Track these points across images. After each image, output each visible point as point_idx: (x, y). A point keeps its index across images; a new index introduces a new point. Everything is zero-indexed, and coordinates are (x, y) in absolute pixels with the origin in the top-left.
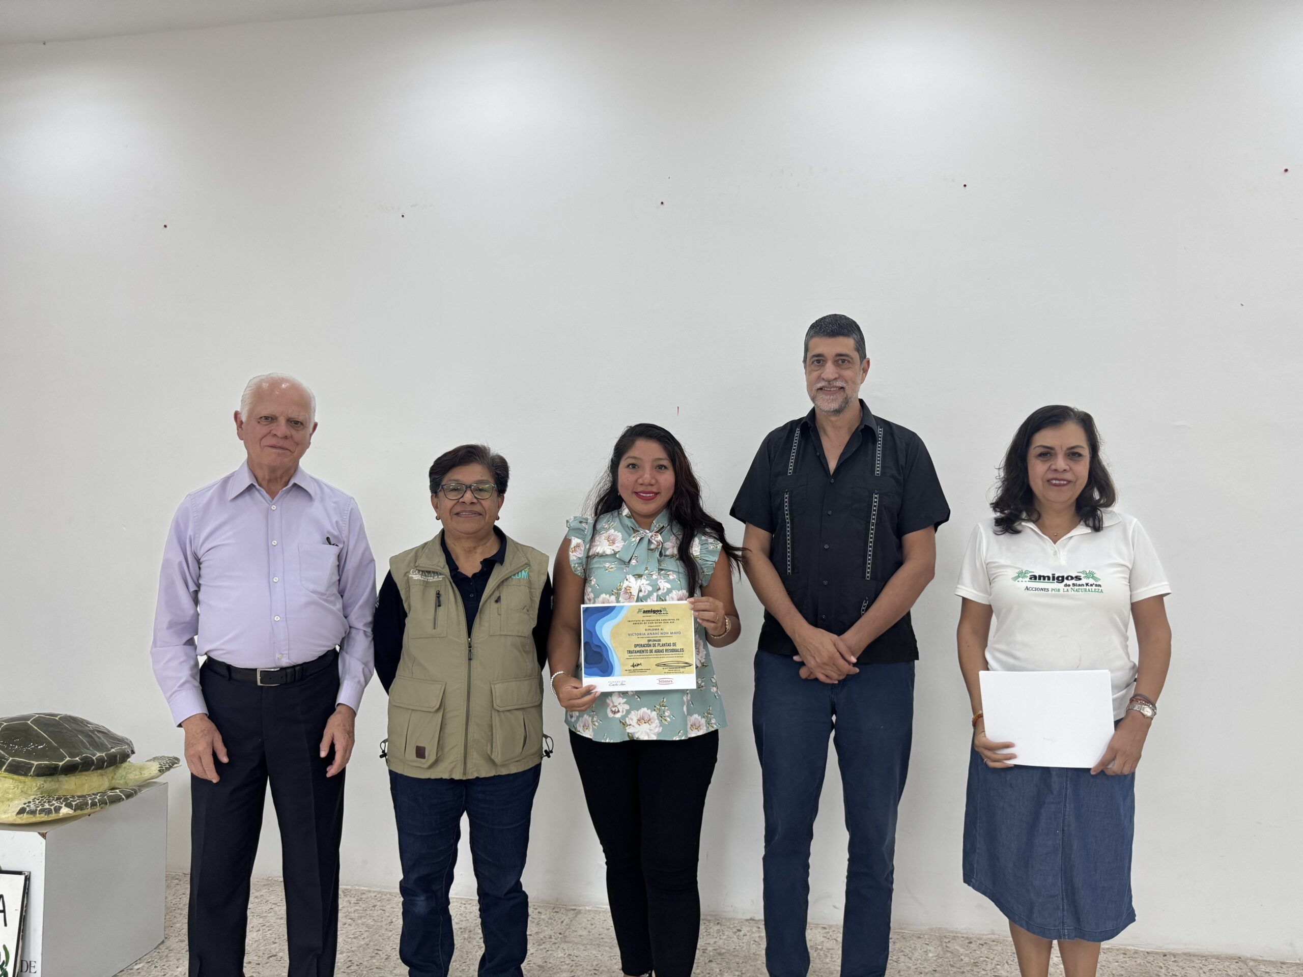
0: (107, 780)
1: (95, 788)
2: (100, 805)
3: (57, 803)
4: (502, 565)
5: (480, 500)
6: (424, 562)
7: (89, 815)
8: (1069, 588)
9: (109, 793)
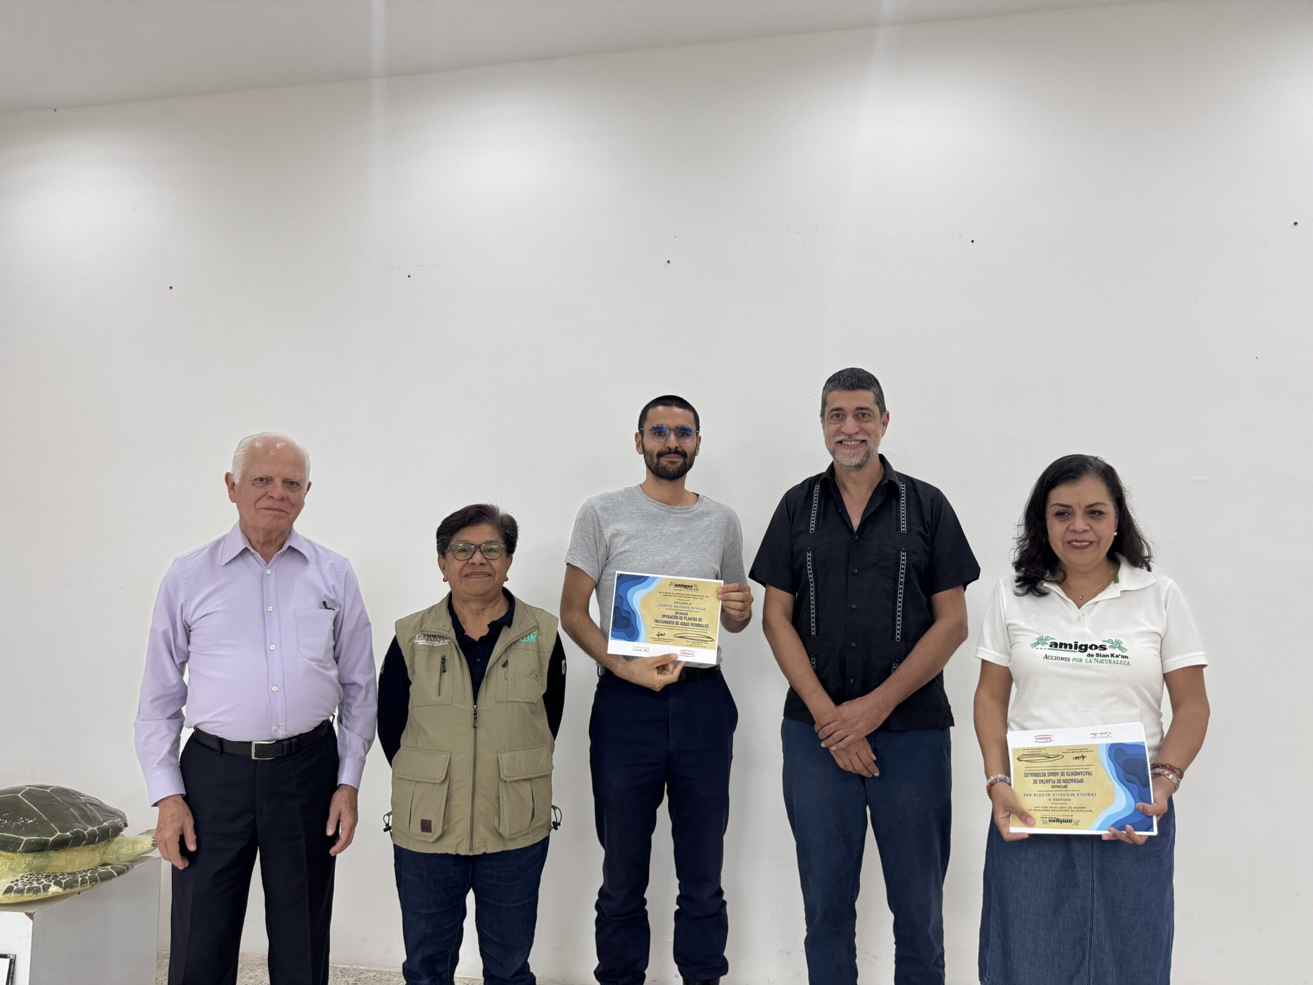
0: (98, 855)
1: (86, 864)
2: (90, 883)
3: (46, 881)
4: (509, 628)
5: (490, 561)
7: (79, 893)
8: (1092, 658)
9: (101, 870)
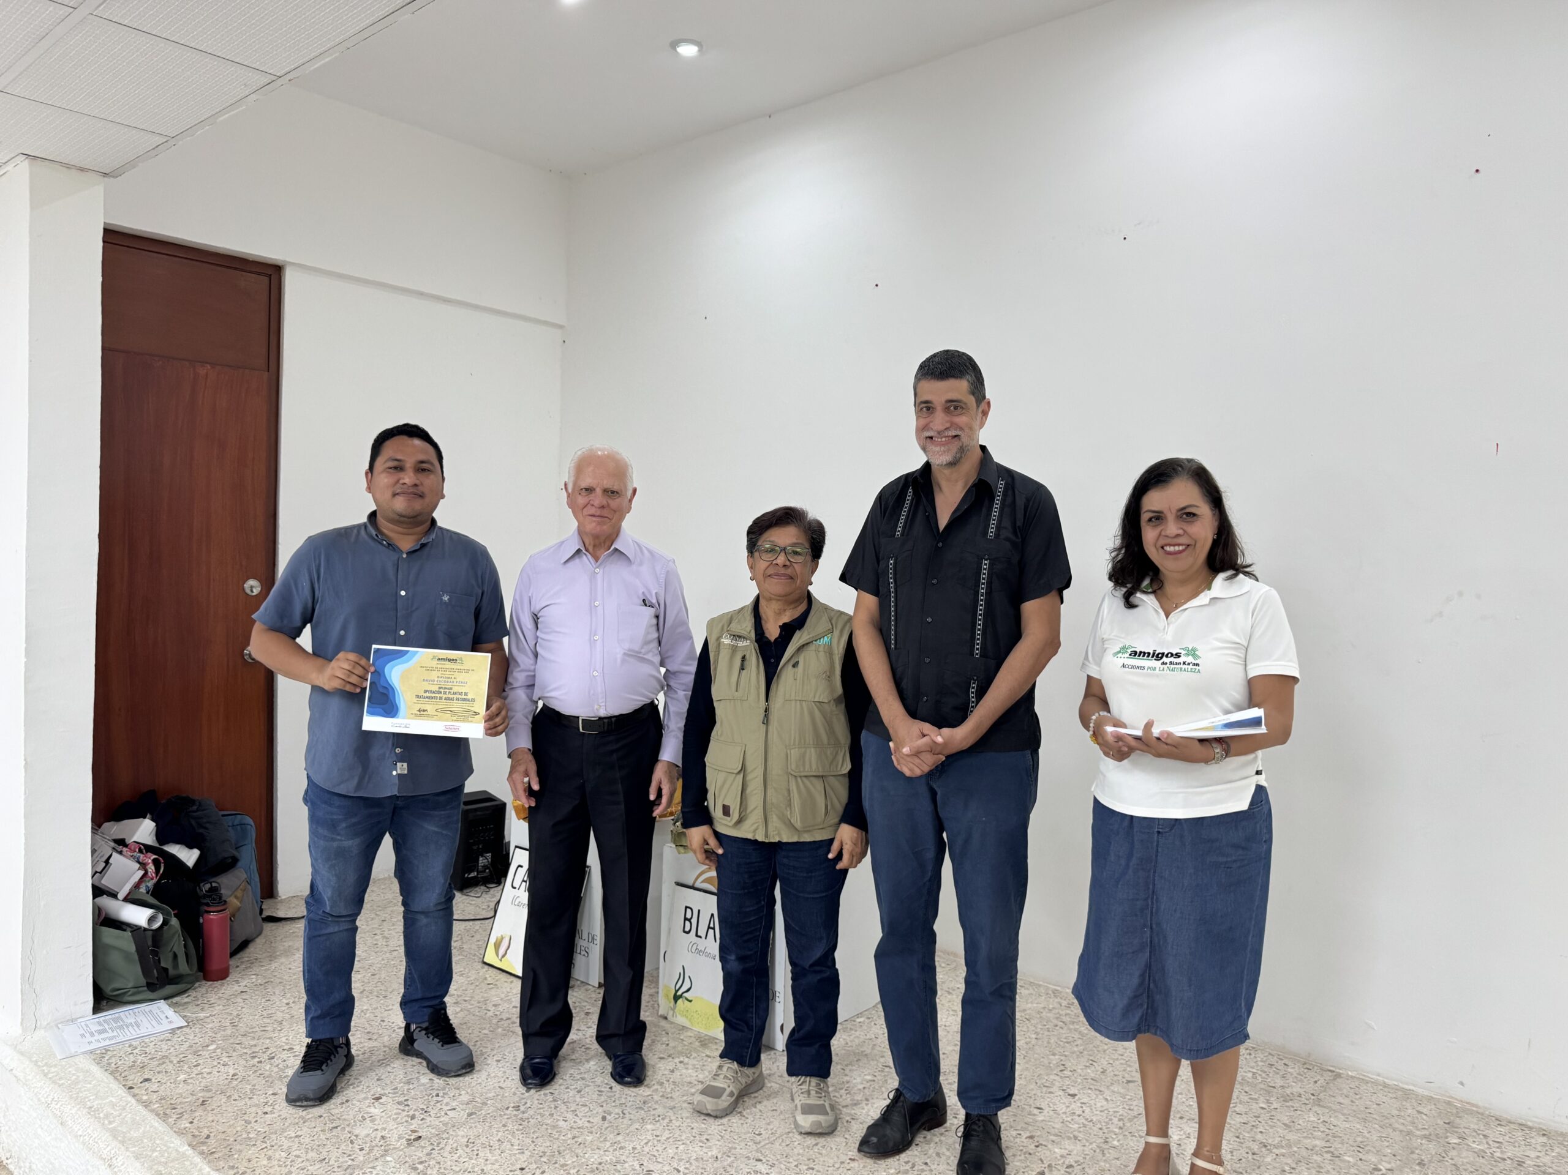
5: (793, 563)
6: (736, 628)
8: (1165, 667)
